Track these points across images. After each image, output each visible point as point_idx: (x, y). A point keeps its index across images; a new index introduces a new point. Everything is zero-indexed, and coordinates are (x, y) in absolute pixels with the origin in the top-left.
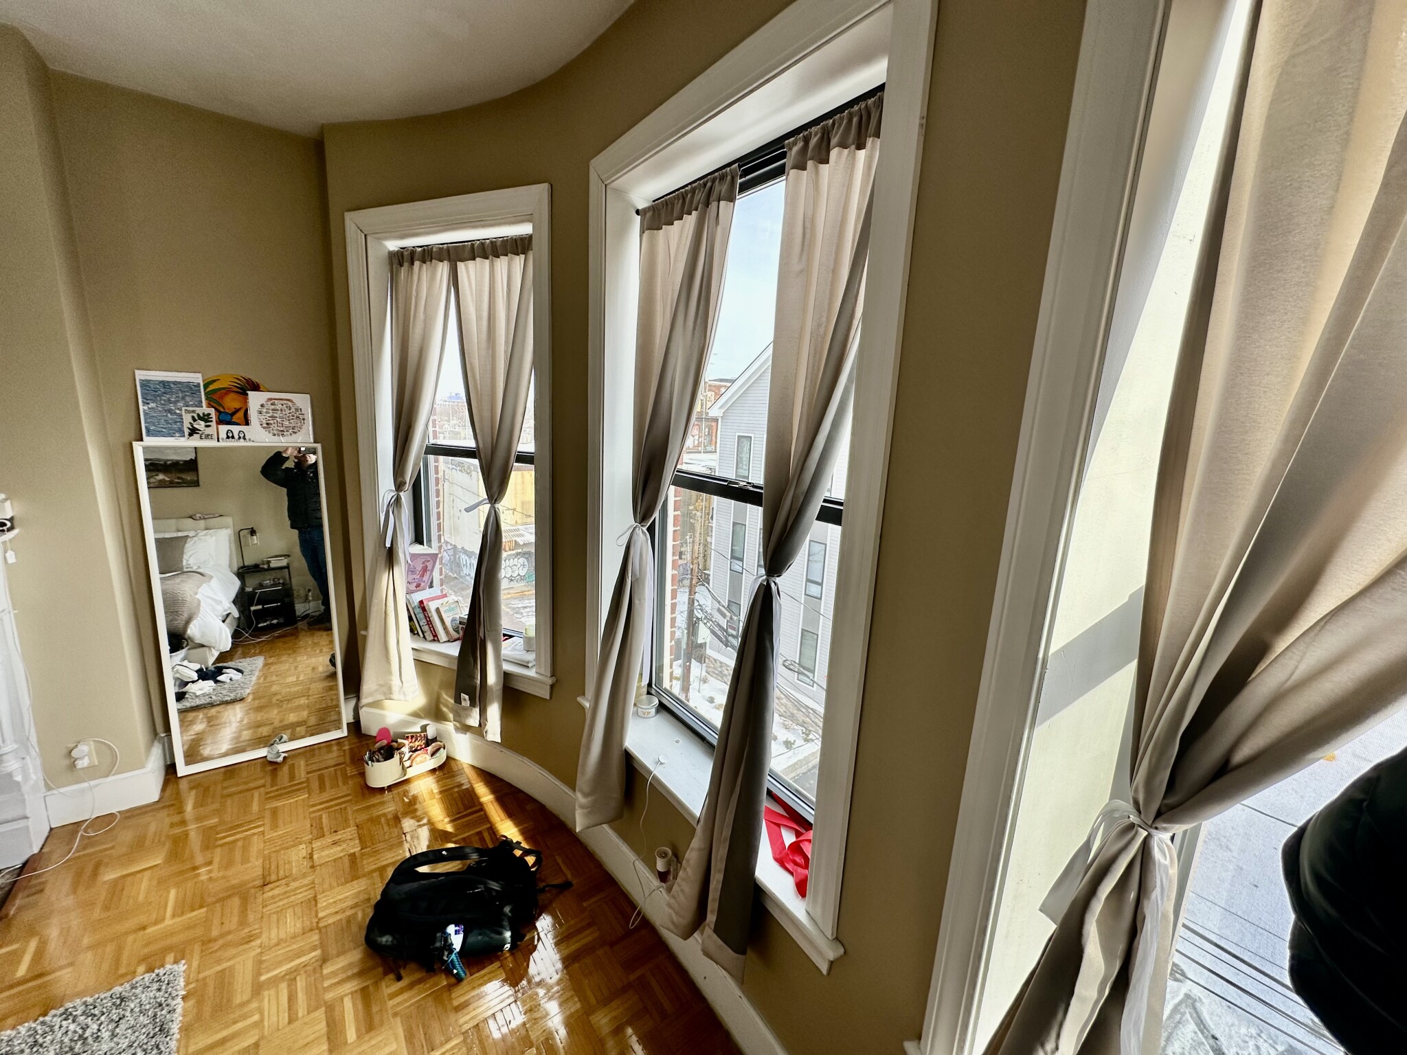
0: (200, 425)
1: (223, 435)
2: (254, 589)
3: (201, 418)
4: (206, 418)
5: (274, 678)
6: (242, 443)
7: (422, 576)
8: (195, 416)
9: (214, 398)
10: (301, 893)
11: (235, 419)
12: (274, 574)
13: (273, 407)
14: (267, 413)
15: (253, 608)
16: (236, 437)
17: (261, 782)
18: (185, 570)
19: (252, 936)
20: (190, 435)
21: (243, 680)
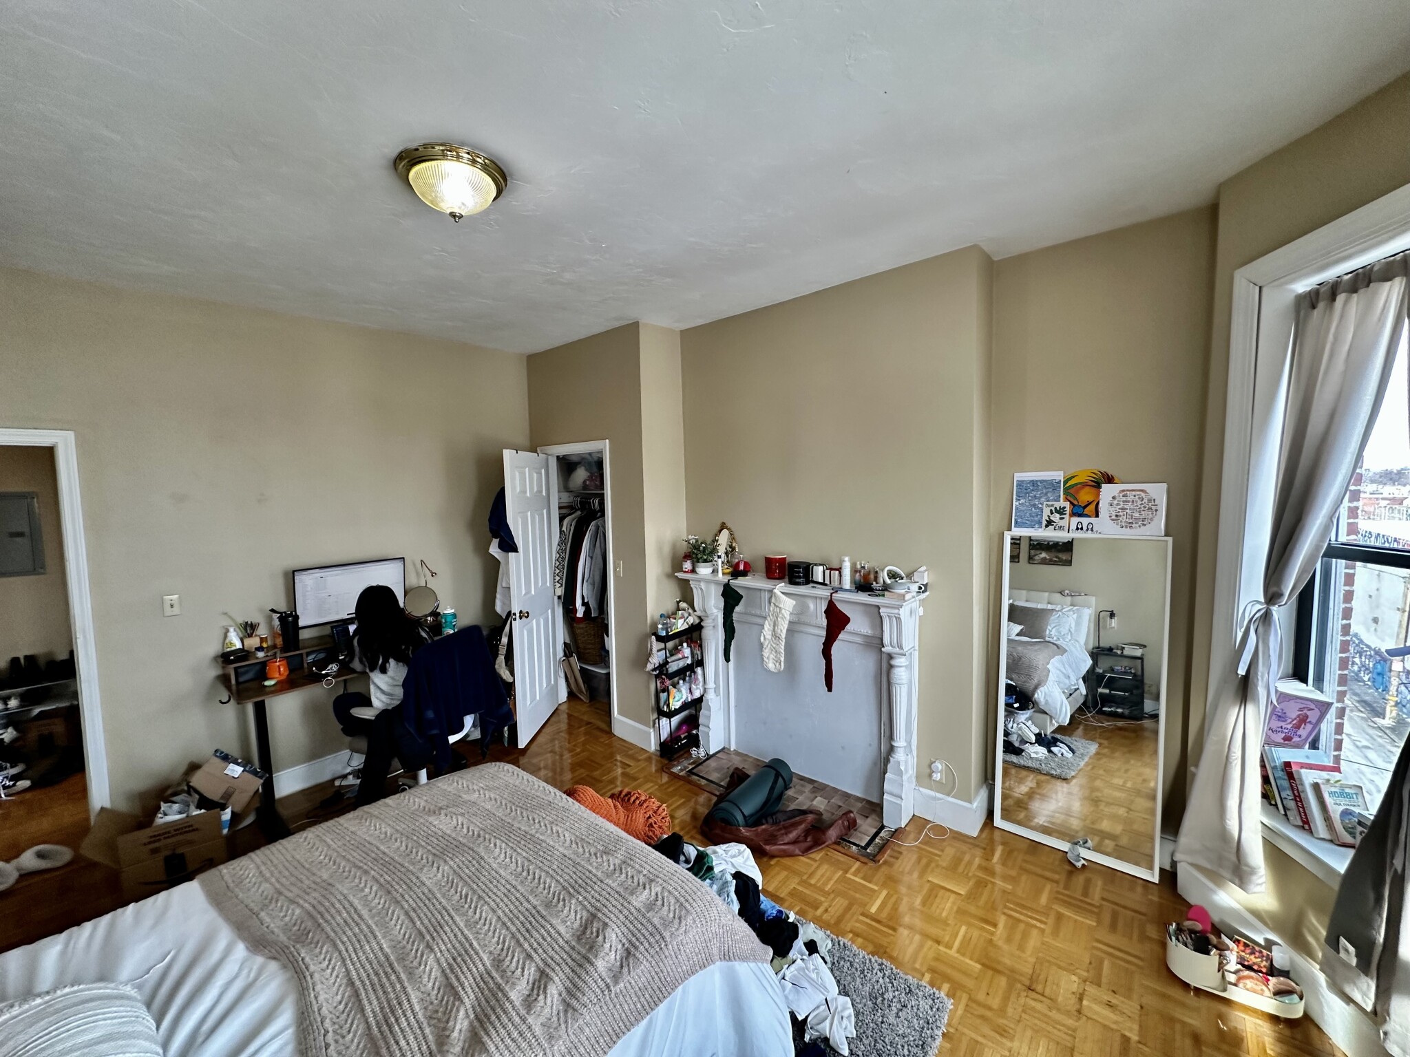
0: (1056, 517)
1: (1073, 527)
2: (1104, 672)
3: (1057, 511)
4: (1061, 511)
5: (1101, 772)
6: (1089, 535)
7: (1298, 727)
8: (1053, 509)
9: (1071, 493)
10: (1059, 1030)
11: (1086, 511)
12: (1126, 663)
13: (1124, 499)
14: (1118, 504)
15: (1100, 690)
16: (1085, 528)
17: (1056, 877)
18: (1047, 639)
19: (1005, 1031)
20: (1047, 526)
21: (1072, 760)
